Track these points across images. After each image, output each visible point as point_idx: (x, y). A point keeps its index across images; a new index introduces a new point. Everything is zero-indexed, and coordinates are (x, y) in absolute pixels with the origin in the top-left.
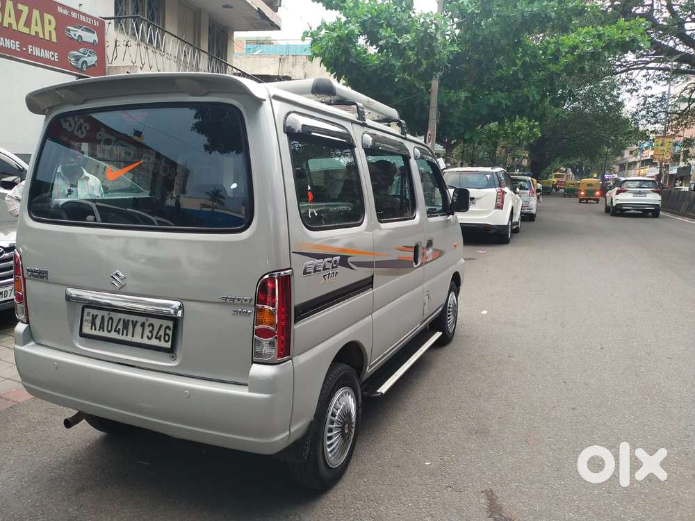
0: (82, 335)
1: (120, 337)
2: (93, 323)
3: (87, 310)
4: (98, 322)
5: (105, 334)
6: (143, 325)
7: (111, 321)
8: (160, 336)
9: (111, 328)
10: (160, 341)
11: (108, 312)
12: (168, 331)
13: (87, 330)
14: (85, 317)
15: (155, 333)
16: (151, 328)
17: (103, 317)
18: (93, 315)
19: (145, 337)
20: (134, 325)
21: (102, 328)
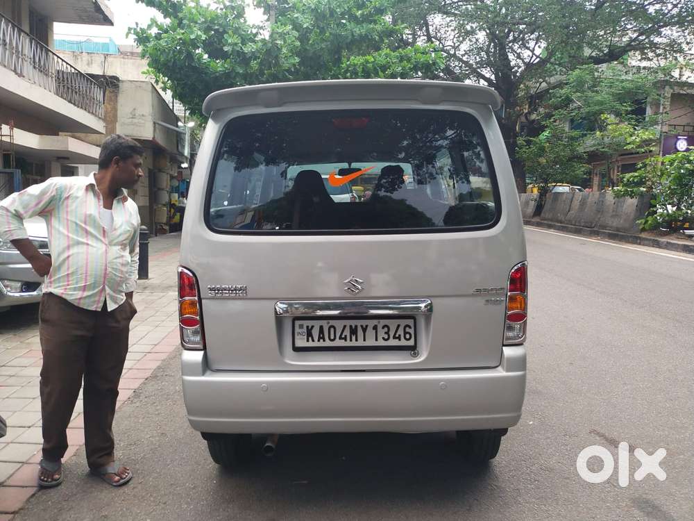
0: (296, 349)
1: (348, 344)
2: (309, 334)
3: (298, 323)
4: (315, 333)
5: (328, 343)
6: (375, 328)
7: (332, 330)
8: (400, 335)
9: (335, 336)
10: (400, 340)
11: (326, 321)
12: (408, 330)
13: (301, 342)
14: (297, 330)
15: (392, 334)
16: (386, 329)
17: (321, 328)
18: (308, 327)
19: (380, 338)
20: (364, 329)
21: (321, 337)
